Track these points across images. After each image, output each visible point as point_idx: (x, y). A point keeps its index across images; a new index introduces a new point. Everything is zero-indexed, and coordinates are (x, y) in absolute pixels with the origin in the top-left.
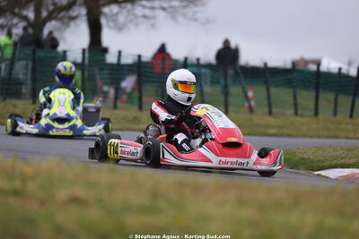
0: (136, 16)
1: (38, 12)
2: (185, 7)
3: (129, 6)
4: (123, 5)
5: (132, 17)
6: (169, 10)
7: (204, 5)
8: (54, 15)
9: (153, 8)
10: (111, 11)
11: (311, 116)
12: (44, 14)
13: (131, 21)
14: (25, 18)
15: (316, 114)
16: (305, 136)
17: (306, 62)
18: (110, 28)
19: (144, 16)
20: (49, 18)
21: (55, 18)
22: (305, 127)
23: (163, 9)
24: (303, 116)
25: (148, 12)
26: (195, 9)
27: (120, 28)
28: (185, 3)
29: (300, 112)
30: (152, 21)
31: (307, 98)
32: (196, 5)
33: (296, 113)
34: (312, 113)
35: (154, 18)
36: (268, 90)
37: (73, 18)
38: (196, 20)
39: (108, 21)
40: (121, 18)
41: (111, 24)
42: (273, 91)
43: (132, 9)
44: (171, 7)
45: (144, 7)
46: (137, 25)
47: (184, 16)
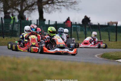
0: (55, 8)
1: (21, 7)
2: (71, 5)
3: (52, 5)
4: (50, 4)
5: (53, 9)
6: (66, 6)
7: (77, 4)
8: (27, 8)
9: (60, 5)
10: (46, 7)
11: (114, 41)
12: (24, 8)
13: (53, 10)
14: (17, 10)
15: (116, 41)
16: (113, 48)
17: (113, 23)
18: (46, 12)
19: (57, 8)
20: (25, 9)
21: (27, 10)
22: (113, 45)
23: (64, 6)
24: (112, 41)
25: (58, 7)
26: (75, 5)
27: (49, 12)
28: (71, 4)
29: (111, 40)
30: (60, 10)
31: (113, 35)
32: (75, 4)
33: (109, 40)
34: (115, 40)
35: (61, 9)
36: (100, 33)
37: (33, 9)
38: (75, 9)
39: (45, 10)
40: (50, 9)
41: (46, 11)
42: (102, 33)
43: (54, 6)
44: (67, 5)
45: (57, 5)
46: (55, 11)
47: (71, 8)
